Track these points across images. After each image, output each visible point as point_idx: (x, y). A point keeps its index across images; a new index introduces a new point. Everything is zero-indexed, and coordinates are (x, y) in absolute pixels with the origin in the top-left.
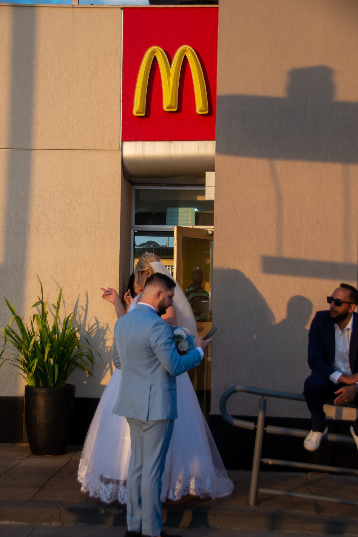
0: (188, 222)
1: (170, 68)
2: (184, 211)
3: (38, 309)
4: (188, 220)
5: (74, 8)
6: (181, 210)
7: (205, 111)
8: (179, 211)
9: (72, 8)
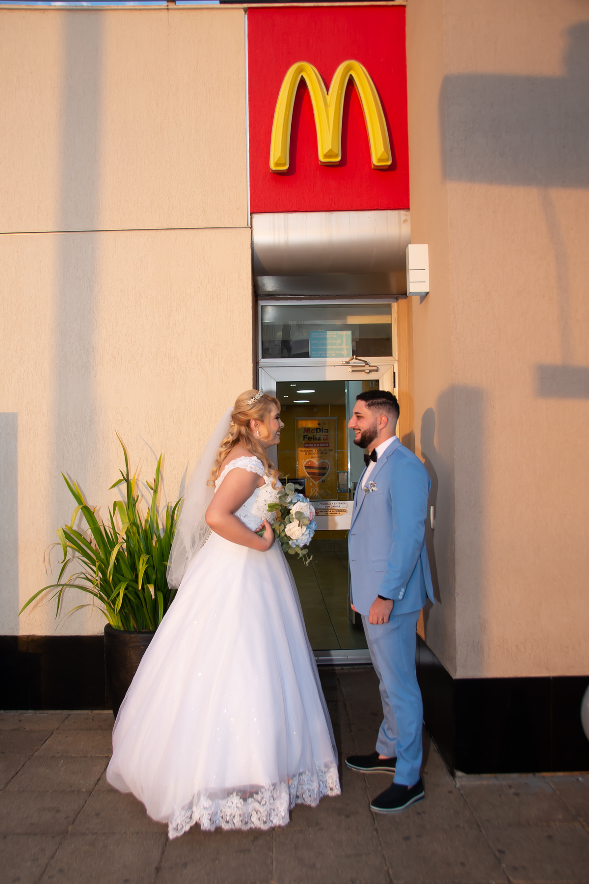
0: (342, 352)
1: (327, 94)
2: (335, 336)
3: (120, 491)
4: (342, 349)
5: (170, 11)
6: (330, 334)
7: (387, 160)
8: (328, 336)
9: (166, 11)
